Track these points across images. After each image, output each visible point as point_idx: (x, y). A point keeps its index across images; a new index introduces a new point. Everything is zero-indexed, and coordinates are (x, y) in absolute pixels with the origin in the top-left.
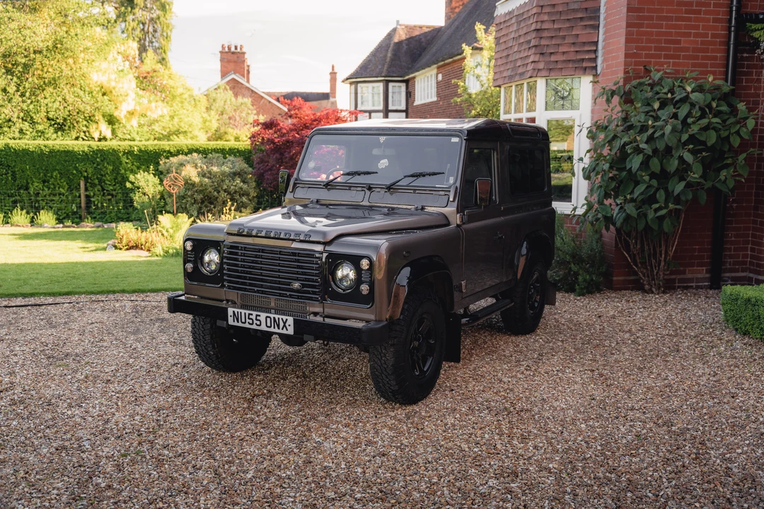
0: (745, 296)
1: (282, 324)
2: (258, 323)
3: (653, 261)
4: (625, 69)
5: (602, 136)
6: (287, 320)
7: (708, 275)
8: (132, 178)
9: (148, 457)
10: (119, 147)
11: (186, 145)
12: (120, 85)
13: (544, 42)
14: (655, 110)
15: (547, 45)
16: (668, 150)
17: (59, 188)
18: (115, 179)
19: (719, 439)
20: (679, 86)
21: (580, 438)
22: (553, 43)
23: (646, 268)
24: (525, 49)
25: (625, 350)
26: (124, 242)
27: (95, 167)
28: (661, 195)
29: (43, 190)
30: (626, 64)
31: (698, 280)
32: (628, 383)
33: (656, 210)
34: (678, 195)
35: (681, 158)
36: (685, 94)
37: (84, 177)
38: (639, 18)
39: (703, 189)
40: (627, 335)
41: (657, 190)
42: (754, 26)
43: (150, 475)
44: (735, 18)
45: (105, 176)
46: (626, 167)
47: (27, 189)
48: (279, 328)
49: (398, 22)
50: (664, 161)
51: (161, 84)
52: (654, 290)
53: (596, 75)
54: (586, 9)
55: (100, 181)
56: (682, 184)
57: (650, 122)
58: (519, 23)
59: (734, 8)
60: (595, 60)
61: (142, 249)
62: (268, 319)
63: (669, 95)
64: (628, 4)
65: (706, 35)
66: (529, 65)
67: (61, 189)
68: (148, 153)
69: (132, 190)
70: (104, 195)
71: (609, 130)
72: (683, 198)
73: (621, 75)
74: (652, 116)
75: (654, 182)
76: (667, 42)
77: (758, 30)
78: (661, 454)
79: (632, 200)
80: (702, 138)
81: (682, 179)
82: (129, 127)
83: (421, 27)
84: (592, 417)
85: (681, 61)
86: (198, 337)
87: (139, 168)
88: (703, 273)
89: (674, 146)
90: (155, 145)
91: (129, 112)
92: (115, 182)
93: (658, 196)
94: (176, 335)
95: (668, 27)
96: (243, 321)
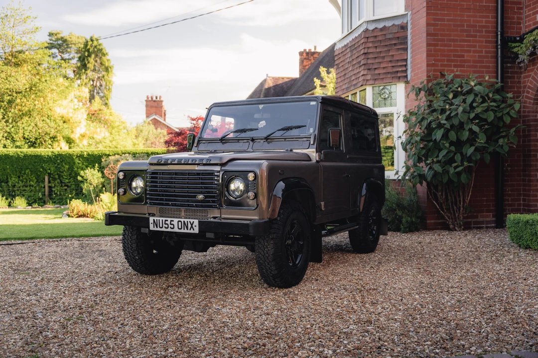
0: (525, 220)
1: (189, 226)
2: (172, 226)
3: (455, 207)
4: (427, 74)
5: (414, 119)
6: (193, 222)
7: (494, 219)
8: (82, 173)
9: (87, 320)
10: (73, 153)
11: (121, 150)
12: (76, 116)
13: (369, 61)
14: (450, 100)
15: (372, 63)
16: (461, 125)
17: (30, 181)
18: (70, 175)
19: (520, 301)
20: (466, 83)
21: (416, 303)
22: (376, 61)
23: (450, 213)
24: (357, 68)
25: (441, 259)
26: (75, 212)
27: (56, 167)
28: (458, 157)
29: (18, 183)
30: (428, 71)
31: (488, 222)
32: (446, 274)
33: (456, 168)
34: (470, 156)
35: (470, 130)
36: (470, 88)
37: (48, 173)
38: (434, 40)
39: (487, 152)
40: (441, 252)
41: (455, 154)
42: (513, 45)
43: (87, 330)
44: (500, 40)
45: (63, 172)
46: (432, 139)
47: (7, 182)
48: (187, 229)
49: (267, 75)
50: (459, 133)
51: (104, 118)
52: (457, 228)
53: (407, 82)
54: (398, 38)
55: (59, 176)
56: (473, 148)
57: (447, 107)
58: (351, 51)
59: (499, 33)
60: (406, 71)
61: (88, 217)
62: (180, 223)
63: (459, 89)
64: (427, 31)
65: (481, 52)
66: (360, 78)
67: (31, 182)
68: (94, 156)
69: (82, 182)
70: (62, 186)
71: (419, 115)
72: (474, 158)
73: (425, 78)
74: (447, 103)
75: (453, 148)
76: (455, 56)
77: (517, 47)
78: (478, 309)
79: (438, 162)
80: (484, 117)
81: (472, 145)
82: (81, 145)
83: (283, 78)
84: (423, 292)
85: (465, 69)
86: (127, 246)
87: (87, 167)
88: (490, 218)
89: (465, 122)
90: (99, 151)
91: (81, 135)
92: (70, 176)
93: (456, 158)
94: (111, 258)
95: (455, 46)
96: (161, 226)
